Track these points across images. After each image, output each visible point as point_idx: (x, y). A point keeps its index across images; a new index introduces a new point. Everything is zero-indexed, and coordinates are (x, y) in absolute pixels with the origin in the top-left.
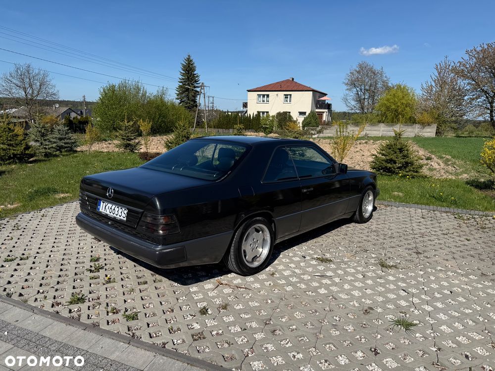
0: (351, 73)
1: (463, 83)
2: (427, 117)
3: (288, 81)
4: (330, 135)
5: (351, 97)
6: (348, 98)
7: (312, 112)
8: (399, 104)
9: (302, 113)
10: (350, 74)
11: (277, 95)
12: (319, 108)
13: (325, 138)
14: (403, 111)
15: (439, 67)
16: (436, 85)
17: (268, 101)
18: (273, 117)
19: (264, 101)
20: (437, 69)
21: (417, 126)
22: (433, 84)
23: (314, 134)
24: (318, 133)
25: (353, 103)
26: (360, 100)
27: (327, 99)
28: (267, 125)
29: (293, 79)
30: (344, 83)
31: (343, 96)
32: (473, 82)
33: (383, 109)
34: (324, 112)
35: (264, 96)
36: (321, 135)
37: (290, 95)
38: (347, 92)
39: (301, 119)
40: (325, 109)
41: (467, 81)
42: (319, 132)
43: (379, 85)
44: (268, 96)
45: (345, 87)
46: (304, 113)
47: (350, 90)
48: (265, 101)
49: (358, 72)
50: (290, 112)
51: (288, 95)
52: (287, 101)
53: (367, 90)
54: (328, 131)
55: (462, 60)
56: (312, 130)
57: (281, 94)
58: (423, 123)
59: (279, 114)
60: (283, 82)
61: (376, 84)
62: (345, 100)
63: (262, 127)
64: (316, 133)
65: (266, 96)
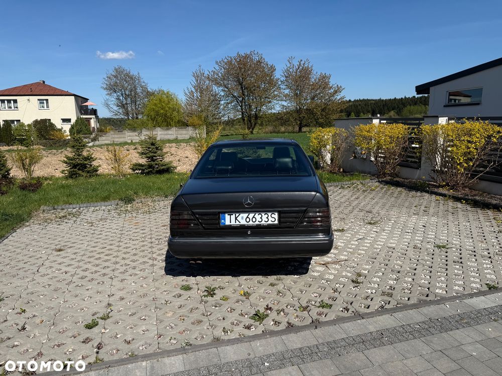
0: (108, 77)
1: (217, 90)
2: (196, 120)
3: (38, 84)
4: (107, 142)
5: (112, 102)
6: (109, 103)
7: (78, 119)
8: (167, 109)
9: (64, 120)
10: (107, 79)
11: (28, 100)
12: (84, 114)
13: (100, 146)
14: (171, 115)
15: (196, 75)
16: (196, 91)
17: (17, 108)
18: (29, 125)
19: (10, 107)
20: (194, 76)
21: (190, 128)
22: (194, 90)
23: (89, 143)
24: (92, 141)
25: (115, 108)
26: (123, 106)
27: (90, 104)
28: (23, 136)
29: (44, 82)
30: (102, 87)
31: (104, 101)
32: (226, 89)
33: (152, 113)
34: (91, 119)
35: (9, 101)
36: (97, 143)
37: (47, 100)
38: (107, 97)
39: (67, 127)
40: (90, 114)
41: (221, 88)
42: (94, 140)
43: (139, 90)
44: (15, 101)
45: (105, 92)
46: (69, 120)
47: (110, 94)
48: (13, 107)
49: (116, 77)
50: (50, 120)
51: (43, 100)
52: (43, 107)
53: (128, 95)
54: (104, 138)
55: (214, 70)
56: (85, 138)
57: (34, 99)
58: (194, 125)
59: (36, 122)
60: (32, 84)
61: (136, 89)
62: (107, 105)
63: (16, 139)
64: (90, 141)
65: (12, 102)
